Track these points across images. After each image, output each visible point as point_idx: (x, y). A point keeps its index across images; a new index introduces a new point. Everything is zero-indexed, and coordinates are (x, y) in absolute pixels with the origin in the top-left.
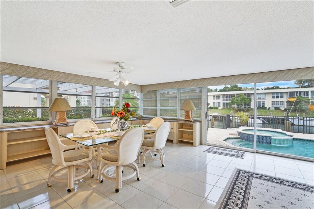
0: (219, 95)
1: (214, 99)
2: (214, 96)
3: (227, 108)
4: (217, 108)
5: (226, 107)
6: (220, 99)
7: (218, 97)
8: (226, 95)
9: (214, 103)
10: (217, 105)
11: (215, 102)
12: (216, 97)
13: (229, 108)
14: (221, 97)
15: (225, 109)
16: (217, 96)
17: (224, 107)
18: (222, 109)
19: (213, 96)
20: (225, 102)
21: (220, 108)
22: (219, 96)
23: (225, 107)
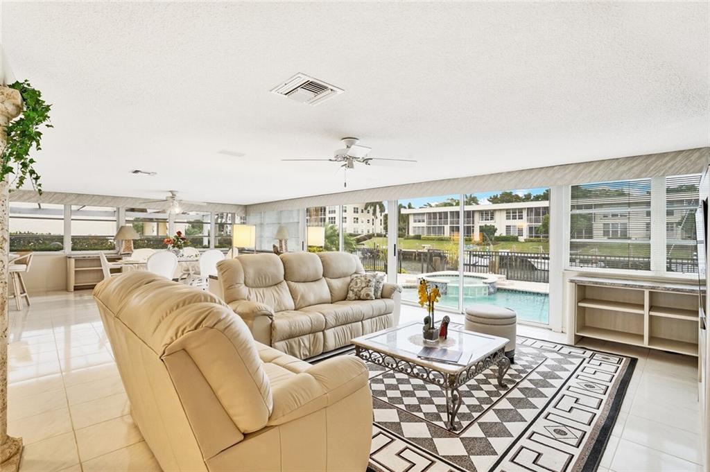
0: (519, 209)
1: (508, 218)
2: (508, 211)
3: (536, 239)
4: (515, 239)
5: (535, 237)
6: (522, 218)
7: (517, 214)
8: (535, 208)
9: (508, 227)
10: (514, 233)
11: (510, 226)
12: (513, 213)
13: (541, 238)
14: (525, 214)
15: (532, 241)
16: (514, 211)
17: (530, 237)
18: (526, 241)
19: (505, 212)
20: (534, 224)
21: (521, 239)
22: (521, 210)
23: (532, 237)
